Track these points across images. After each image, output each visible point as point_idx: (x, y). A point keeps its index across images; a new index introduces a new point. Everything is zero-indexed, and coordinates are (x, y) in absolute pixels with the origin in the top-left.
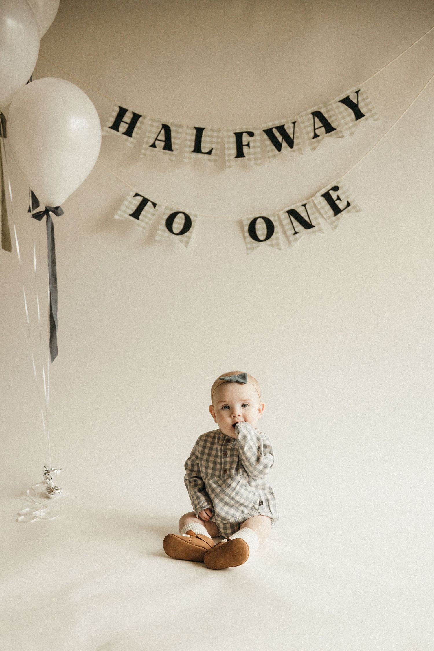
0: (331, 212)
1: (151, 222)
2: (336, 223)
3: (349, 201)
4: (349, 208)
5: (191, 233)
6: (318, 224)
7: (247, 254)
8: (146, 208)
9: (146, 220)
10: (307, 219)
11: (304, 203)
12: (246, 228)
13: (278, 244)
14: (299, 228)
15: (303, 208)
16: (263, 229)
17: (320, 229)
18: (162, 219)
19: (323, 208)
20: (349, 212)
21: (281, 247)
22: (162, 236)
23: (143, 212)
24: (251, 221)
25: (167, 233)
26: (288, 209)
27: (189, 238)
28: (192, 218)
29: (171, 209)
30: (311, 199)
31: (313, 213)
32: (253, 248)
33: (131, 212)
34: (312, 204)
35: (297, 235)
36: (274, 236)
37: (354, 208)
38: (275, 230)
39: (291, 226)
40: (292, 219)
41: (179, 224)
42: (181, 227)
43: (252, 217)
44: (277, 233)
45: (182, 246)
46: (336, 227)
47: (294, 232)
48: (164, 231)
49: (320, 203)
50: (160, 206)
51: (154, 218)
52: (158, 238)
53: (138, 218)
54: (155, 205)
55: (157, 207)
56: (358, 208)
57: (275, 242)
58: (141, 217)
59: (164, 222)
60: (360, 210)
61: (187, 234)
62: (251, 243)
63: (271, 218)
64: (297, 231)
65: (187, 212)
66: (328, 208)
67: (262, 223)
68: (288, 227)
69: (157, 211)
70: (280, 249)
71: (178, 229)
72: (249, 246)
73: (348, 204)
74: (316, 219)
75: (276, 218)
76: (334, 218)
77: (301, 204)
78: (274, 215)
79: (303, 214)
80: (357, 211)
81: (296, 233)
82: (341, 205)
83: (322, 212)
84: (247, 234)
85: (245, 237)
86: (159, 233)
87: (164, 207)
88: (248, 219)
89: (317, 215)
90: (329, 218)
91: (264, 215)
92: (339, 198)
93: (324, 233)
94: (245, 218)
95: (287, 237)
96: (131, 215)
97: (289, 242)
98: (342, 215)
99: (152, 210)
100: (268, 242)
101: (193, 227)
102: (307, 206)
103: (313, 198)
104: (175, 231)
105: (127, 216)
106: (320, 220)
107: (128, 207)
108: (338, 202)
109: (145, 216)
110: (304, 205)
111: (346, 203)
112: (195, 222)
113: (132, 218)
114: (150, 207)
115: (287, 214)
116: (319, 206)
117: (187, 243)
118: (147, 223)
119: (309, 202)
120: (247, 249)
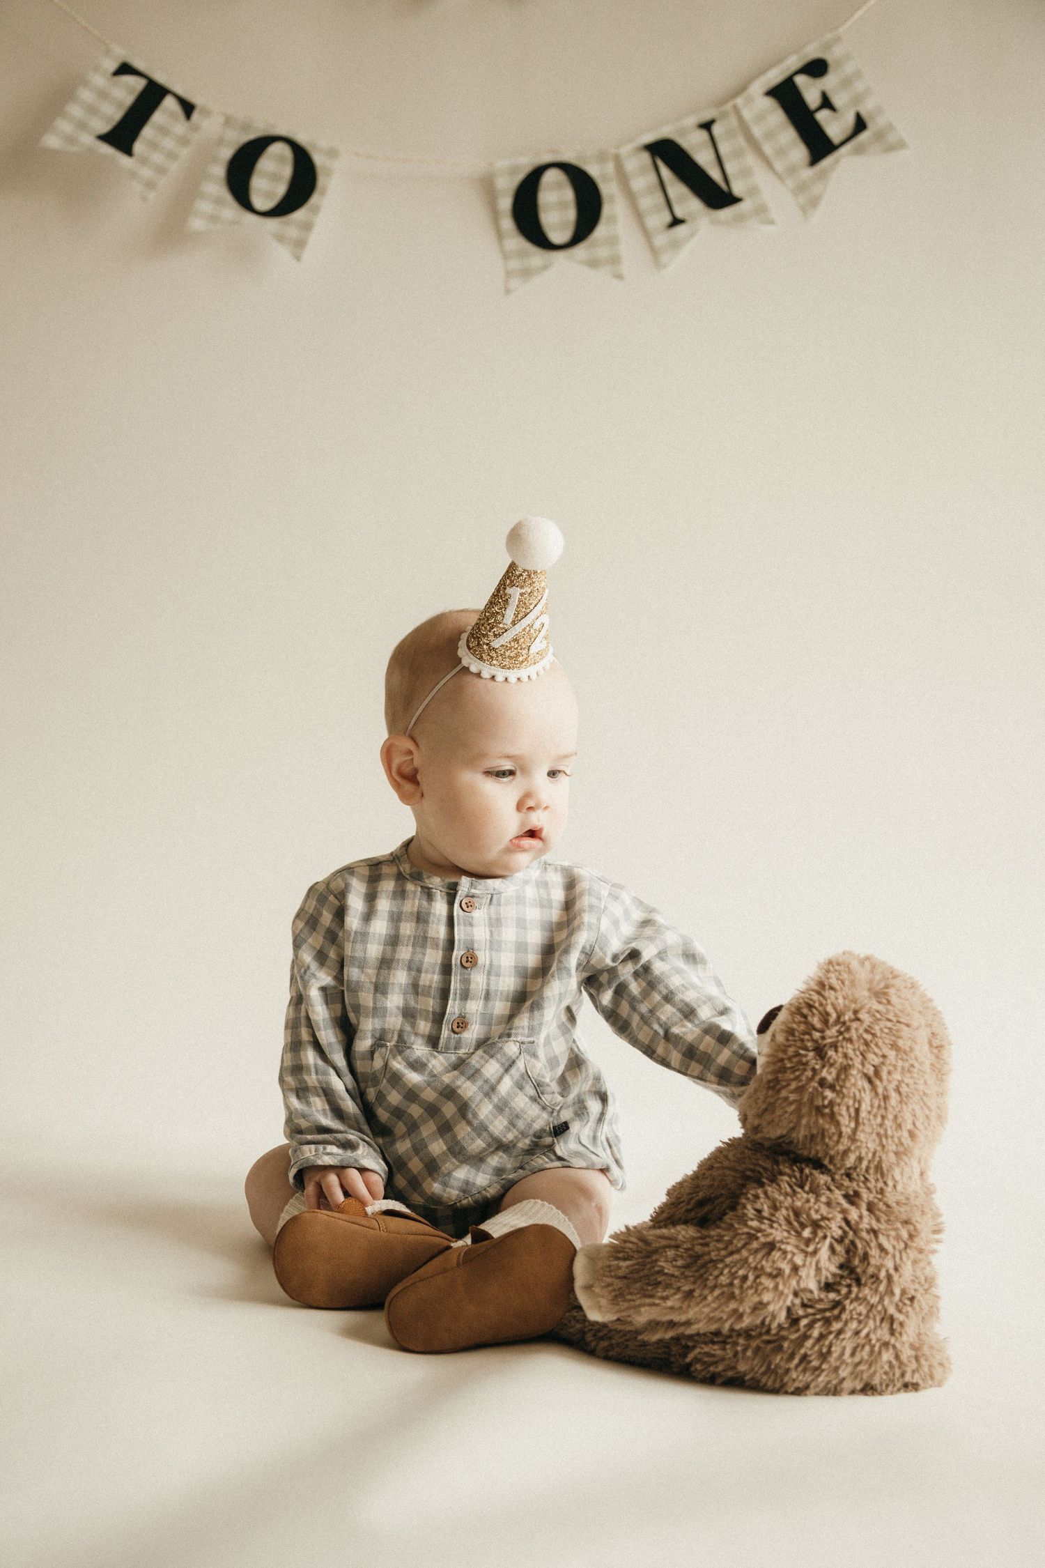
0: (800, 152)
1: (174, 167)
2: (817, 189)
3: (864, 114)
4: (863, 136)
5: (316, 210)
6: (754, 191)
7: (508, 291)
8: (158, 117)
9: (157, 158)
10: (715, 174)
11: (706, 116)
12: (506, 203)
13: (615, 260)
14: (688, 203)
15: (704, 135)
16: (562, 205)
17: (761, 210)
18: (214, 159)
19: (770, 135)
20: (859, 151)
21: (625, 268)
22: (213, 218)
23: (147, 132)
24: (520, 177)
25: (231, 209)
26: (649, 138)
27: (307, 226)
28: (318, 159)
29: (246, 127)
30: (728, 106)
31: (738, 154)
32: (526, 273)
33: (105, 128)
34: (733, 122)
35: (680, 230)
36: (600, 231)
37: (880, 136)
38: (606, 210)
39: (661, 200)
40: (665, 172)
41: (275, 178)
42: (281, 190)
43: (527, 163)
44: (613, 219)
45: (282, 254)
46: (814, 202)
47: (668, 218)
48: (219, 202)
49: (760, 117)
50: (206, 113)
51: (184, 152)
52: (197, 224)
53: (128, 151)
54: (188, 108)
55: (196, 116)
56: (891, 138)
57: (603, 252)
58: (138, 147)
59: (220, 171)
60: (901, 145)
61: (299, 215)
62: (522, 254)
63: (593, 170)
64: (679, 213)
65: (302, 138)
66: (789, 135)
67: (558, 186)
68: (650, 201)
69: (196, 129)
70: (619, 277)
71: (268, 195)
72: (515, 264)
73: (860, 125)
74: (746, 173)
75: (610, 167)
76: (808, 173)
77: (692, 121)
78: (602, 157)
79: (704, 158)
80: (891, 148)
81: (676, 222)
82: (835, 127)
83: (768, 149)
84: (508, 224)
85: (500, 235)
86: (204, 206)
87: (221, 119)
88: (513, 170)
89: (751, 160)
90: (792, 170)
91: (568, 156)
92: (826, 103)
93: (772, 222)
94: (502, 164)
95: (647, 234)
96: (105, 138)
97: (655, 252)
98: (837, 161)
99: (180, 127)
100: (580, 251)
101: (323, 194)
102: (716, 129)
103: (739, 101)
104: (260, 202)
105: (88, 140)
106: (761, 177)
107: (92, 110)
108: (822, 116)
109: (154, 146)
110: (707, 126)
111: (850, 120)
112: (329, 173)
113: (107, 150)
114: (172, 115)
115: (646, 157)
116: (757, 131)
117: (299, 245)
118: (161, 170)
119: (724, 115)
120: (509, 274)
